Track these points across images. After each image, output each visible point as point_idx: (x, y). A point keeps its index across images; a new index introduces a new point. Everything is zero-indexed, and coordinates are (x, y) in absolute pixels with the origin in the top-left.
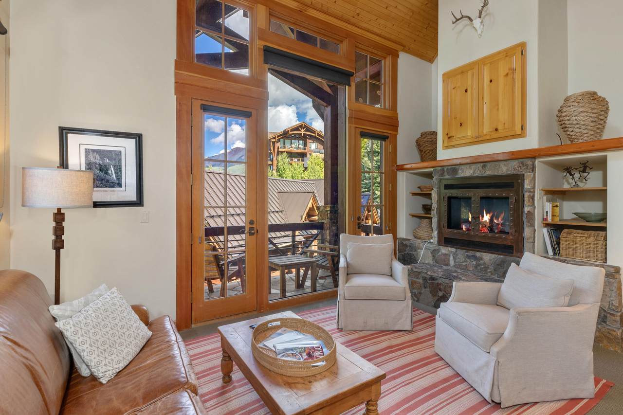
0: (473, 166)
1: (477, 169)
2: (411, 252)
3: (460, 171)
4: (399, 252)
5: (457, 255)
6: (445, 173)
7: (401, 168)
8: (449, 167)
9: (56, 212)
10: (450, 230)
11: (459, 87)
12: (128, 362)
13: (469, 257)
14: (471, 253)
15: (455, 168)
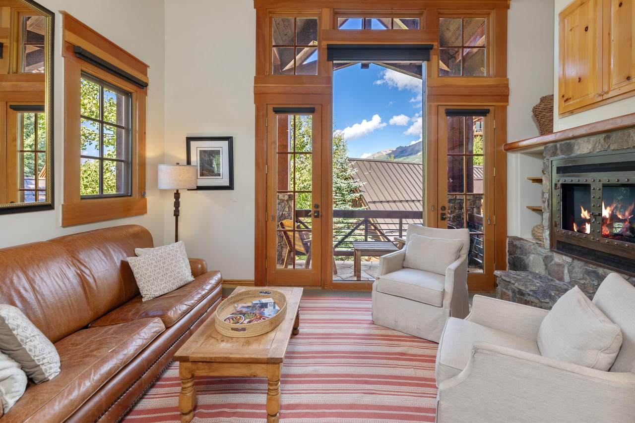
0: (593, 139)
1: (598, 143)
2: (522, 256)
3: (576, 147)
4: (510, 254)
5: (573, 268)
6: (559, 151)
7: (513, 148)
8: (563, 142)
9: (176, 192)
10: (564, 231)
11: (577, 26)
12: (163, 293)
13: (588, 273)
14: (591, 268)
15: (569, 143)
